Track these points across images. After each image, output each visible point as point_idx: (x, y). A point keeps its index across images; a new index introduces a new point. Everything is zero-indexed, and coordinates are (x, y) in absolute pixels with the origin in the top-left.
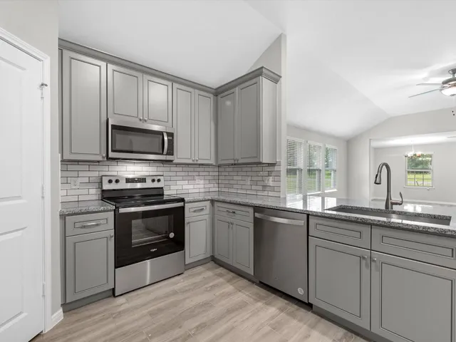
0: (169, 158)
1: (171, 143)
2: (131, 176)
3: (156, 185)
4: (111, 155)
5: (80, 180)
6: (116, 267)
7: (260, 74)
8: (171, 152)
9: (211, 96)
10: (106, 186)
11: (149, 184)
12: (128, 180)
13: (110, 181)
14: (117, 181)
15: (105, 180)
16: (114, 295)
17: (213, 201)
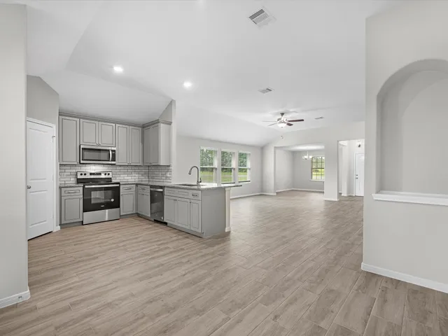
0: (113, 163)
1: (114, 155)
2: (93, 172)
3: (107, 176)
4: (82, 162)
5: (65, 174)
6: (84, 211)
7: (158, 122)
8: (114, 159)
9: (140, 129)
10: (79, 177)
11: (103, 176)
12: (91, 174)
13: (81, 174)
14: (85, 174)
15: (79, 174)
16: (83, 225)
17: (137, 185)
